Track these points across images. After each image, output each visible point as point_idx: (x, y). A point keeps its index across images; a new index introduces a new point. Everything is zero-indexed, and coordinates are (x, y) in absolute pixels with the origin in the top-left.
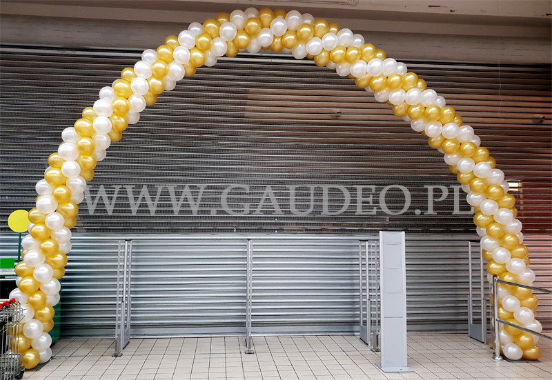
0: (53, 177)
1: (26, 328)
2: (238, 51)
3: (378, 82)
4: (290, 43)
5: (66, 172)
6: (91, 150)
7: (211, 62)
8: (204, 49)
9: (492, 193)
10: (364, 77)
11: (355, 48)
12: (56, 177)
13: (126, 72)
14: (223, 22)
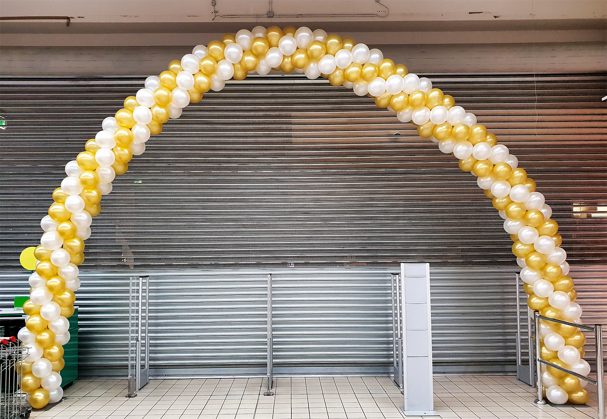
0: (57, 212)
1: (35, 367)
2: (247, 73)
3: (398, 100)
4: (301, 63)
5: (70, 207)
6: (95, 184)
7: (218, 86)
8: (209, 73)
9: (531, 219)
10: (385, 95)
11: (371, 65)
12: (60, 212)
13: (129, 101)
14: (228, 43)
